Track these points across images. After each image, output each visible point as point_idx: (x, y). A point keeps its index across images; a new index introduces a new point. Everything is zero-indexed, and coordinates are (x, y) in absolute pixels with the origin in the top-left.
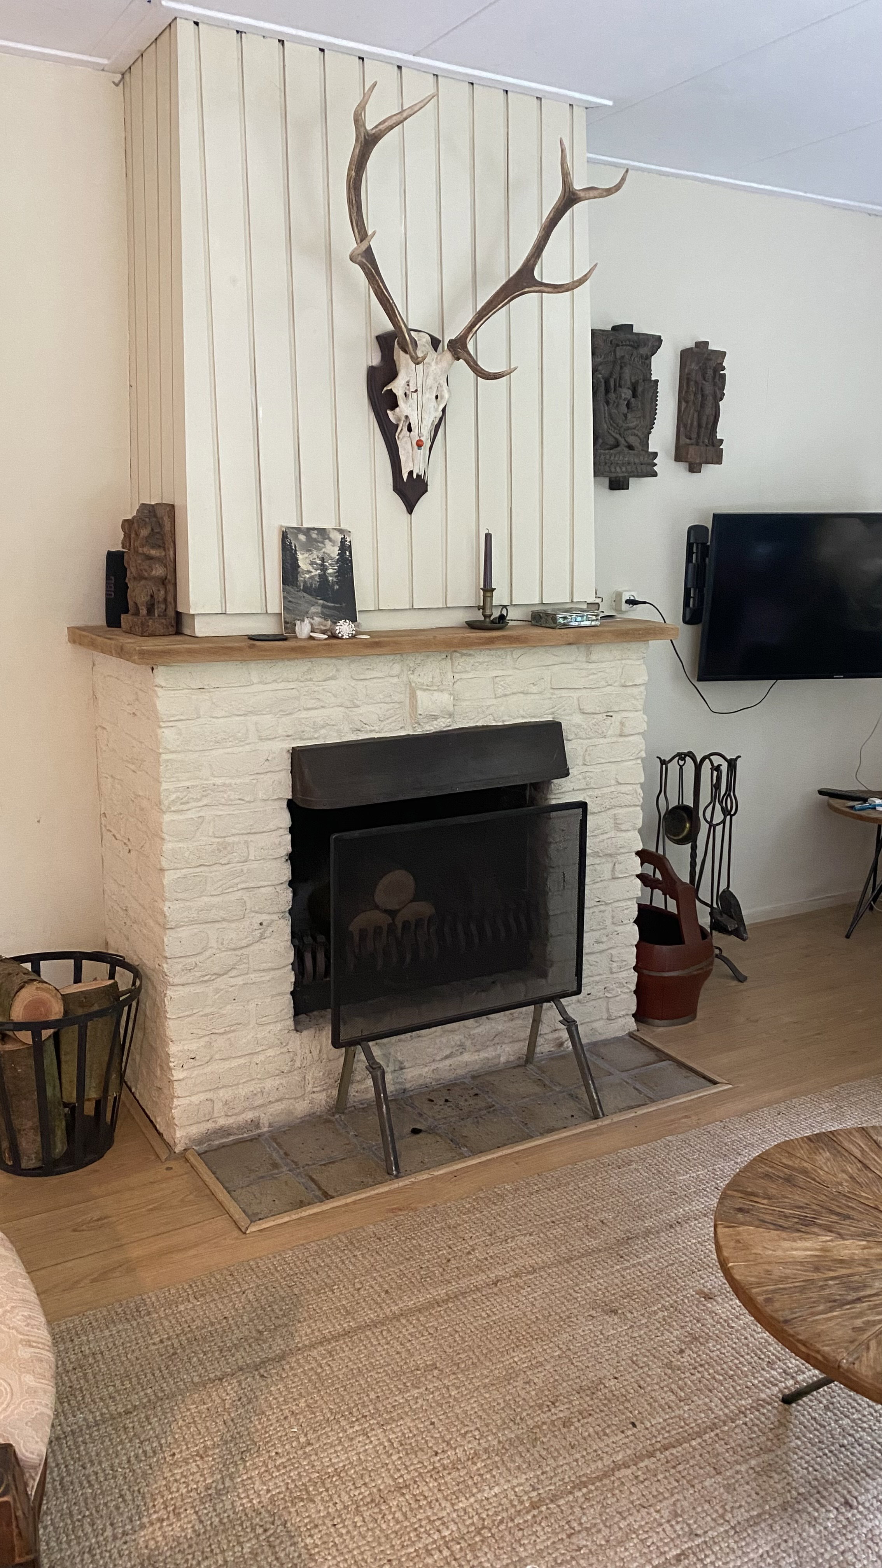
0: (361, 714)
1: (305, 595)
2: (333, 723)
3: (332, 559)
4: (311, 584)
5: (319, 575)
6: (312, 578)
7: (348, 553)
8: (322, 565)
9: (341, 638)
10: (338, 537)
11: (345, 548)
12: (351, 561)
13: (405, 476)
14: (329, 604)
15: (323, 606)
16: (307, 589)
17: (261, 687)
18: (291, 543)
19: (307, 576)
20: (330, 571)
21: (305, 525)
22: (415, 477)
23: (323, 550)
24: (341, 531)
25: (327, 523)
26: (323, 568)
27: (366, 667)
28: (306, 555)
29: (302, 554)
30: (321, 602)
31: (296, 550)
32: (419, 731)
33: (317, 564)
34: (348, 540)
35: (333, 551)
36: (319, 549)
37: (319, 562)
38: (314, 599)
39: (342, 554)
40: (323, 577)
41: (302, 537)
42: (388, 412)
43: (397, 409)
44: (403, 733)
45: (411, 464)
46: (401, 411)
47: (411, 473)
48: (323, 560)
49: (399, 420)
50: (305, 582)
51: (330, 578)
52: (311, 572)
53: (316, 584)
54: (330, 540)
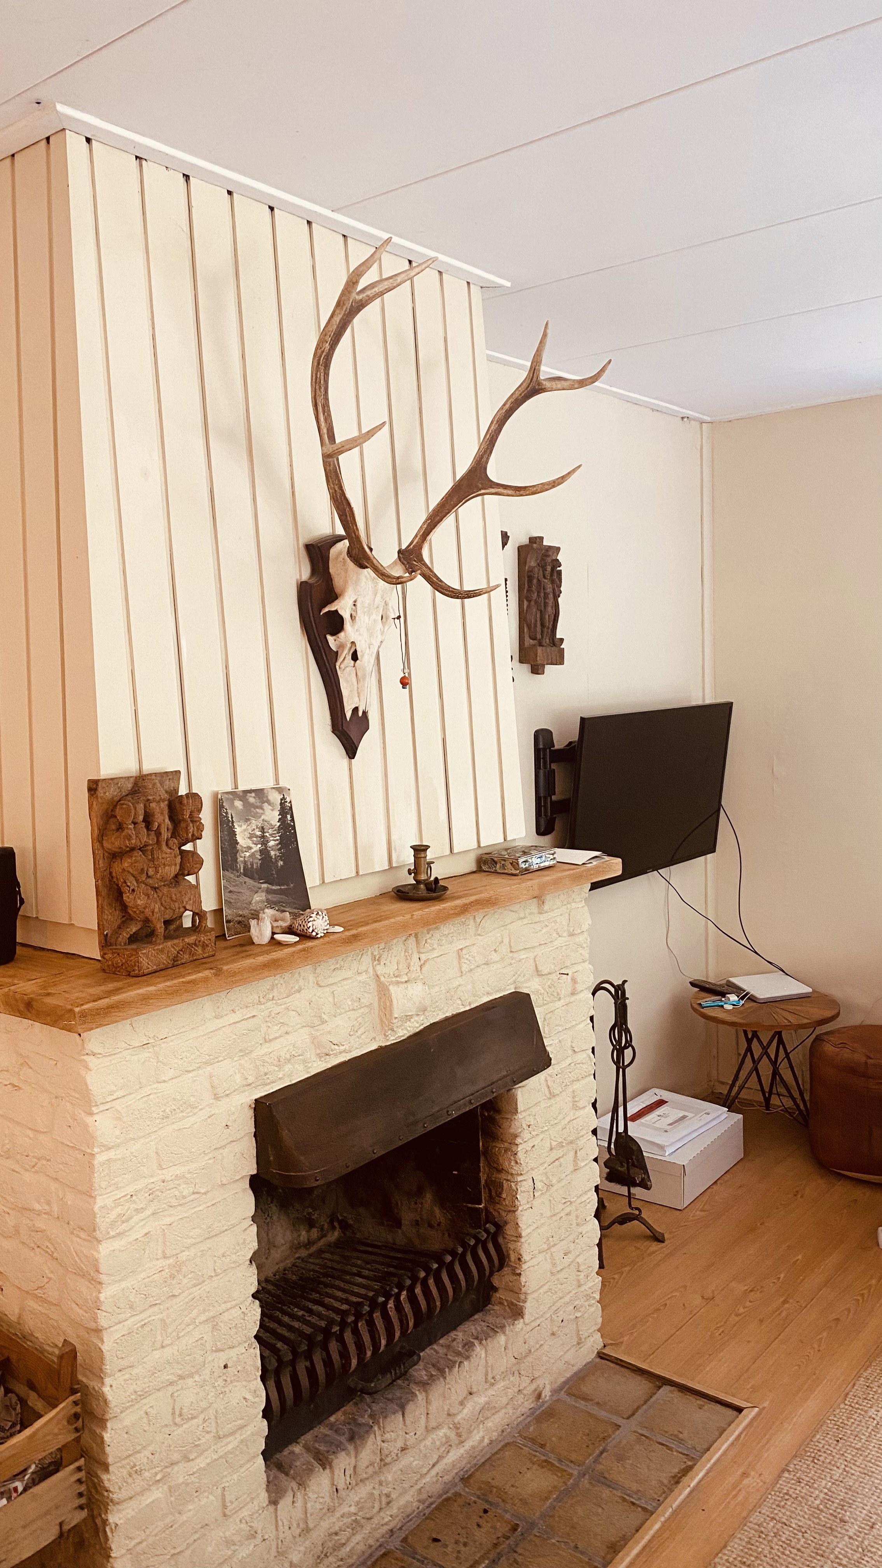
0: (329, 1032)
1: (247, 879)
2: (300, 1052)
3: (272, 827)
4: (252, 865)
5: (261, 851)
6: (253, 855)
7: (289, 817)
8: (263, 837)
9: (315, 938)
10: (276, 798)
11: (286, 810)
12: (294, 827)
13: (348, 715)
14: (274, 888)
15: (268, 891)
16: (249, 873)
17: (220, 1023)
18: (227, 813)
19: (248, 854)
20: (272, 843)
21: (242, 787)
22: (360, 714)
23: (263, 817)
24: (280, 790)
25: (266, 782)
26: (264, 840)
27: (333, 967)
28: (244, 827)
29: (241, 826)
30: (264, 886)
31: (233, 822)
32: (392, 1040)
33: (257, 837)
34: (288, 800)
35: (272, 816)
36: (257, 816)
37: (259, 833)
38: (256, 884)
39: (282, 820)
40: (264, 852)
41: (238, 804)
42: (329, 637)
43: (342, 634)
44: (374, 1047)
45: (356, 699)
46: (346, 637)
47: (356, 710)
48: (262, 830)
49: (342, 646)
50: (245, 862)
51: (272, 853)
52: (250, 848)
53: (257, 863)
54: (268, 802)
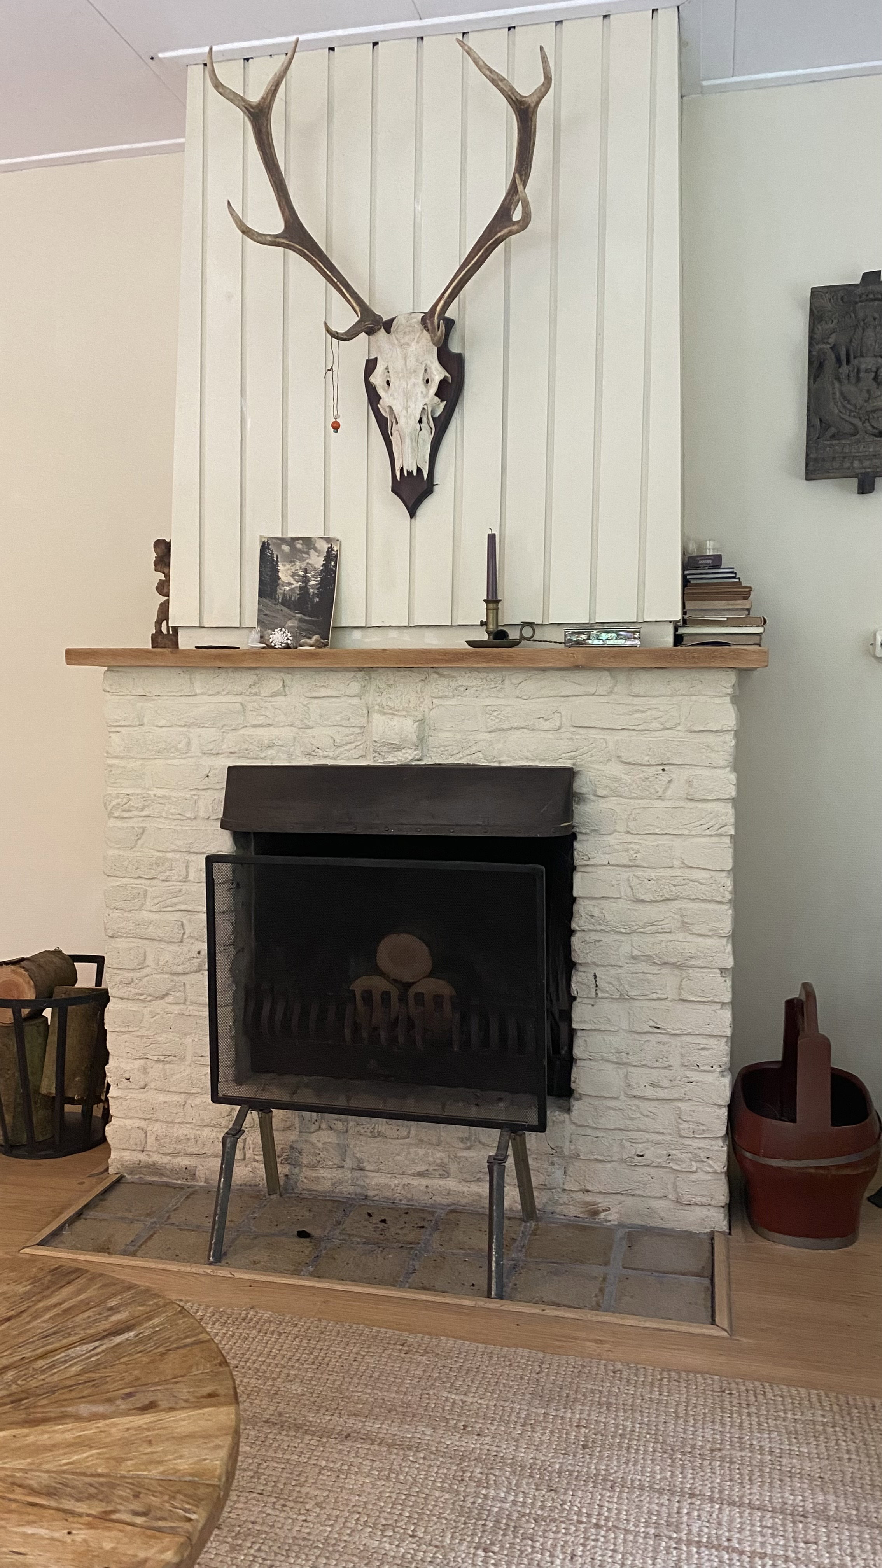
0: (314, 737)
1: (283, 608)
2: (281, 743)
3: (315, 569)
4: (290, 598)
5: (301, 587)
6: (292, 589)
7: (333, 563)
8: (305, 576)
10: (325, 546)
11: (331, 557)
12: (336, 572)
13: (398, 475)
14: (307, 618)
15: (301, 620)
16: (286, 602)
17: (206, 698)
18: (272, 554)
19: (287, 588)
20: (312, 583)
21: (291, 535)
22: (405, 474)
23: (308, 561)
24: (328, 540)
25: (314, 532)
26: (305, 579)
27: (320, 684)
28: (288, 566)
29: (284, 566)
30: (299, 615)
31: (277, 561)
33: (299, 576)
34: (335, 549)
35: (317, 561)
36: (302, 560)
37: (301, 573)
39: (326, 564)
40: (304, 589)
41: (286, 548)
42: (379, 406)
44: (363, 763)
45: (401, 460)
47: (402, 470)
48: (306, 571)
49: (386, 412)
50: (284, 595)
51: (311, 591)
52: (291, 584)
53: (295, 597)
54: (316, 549)
